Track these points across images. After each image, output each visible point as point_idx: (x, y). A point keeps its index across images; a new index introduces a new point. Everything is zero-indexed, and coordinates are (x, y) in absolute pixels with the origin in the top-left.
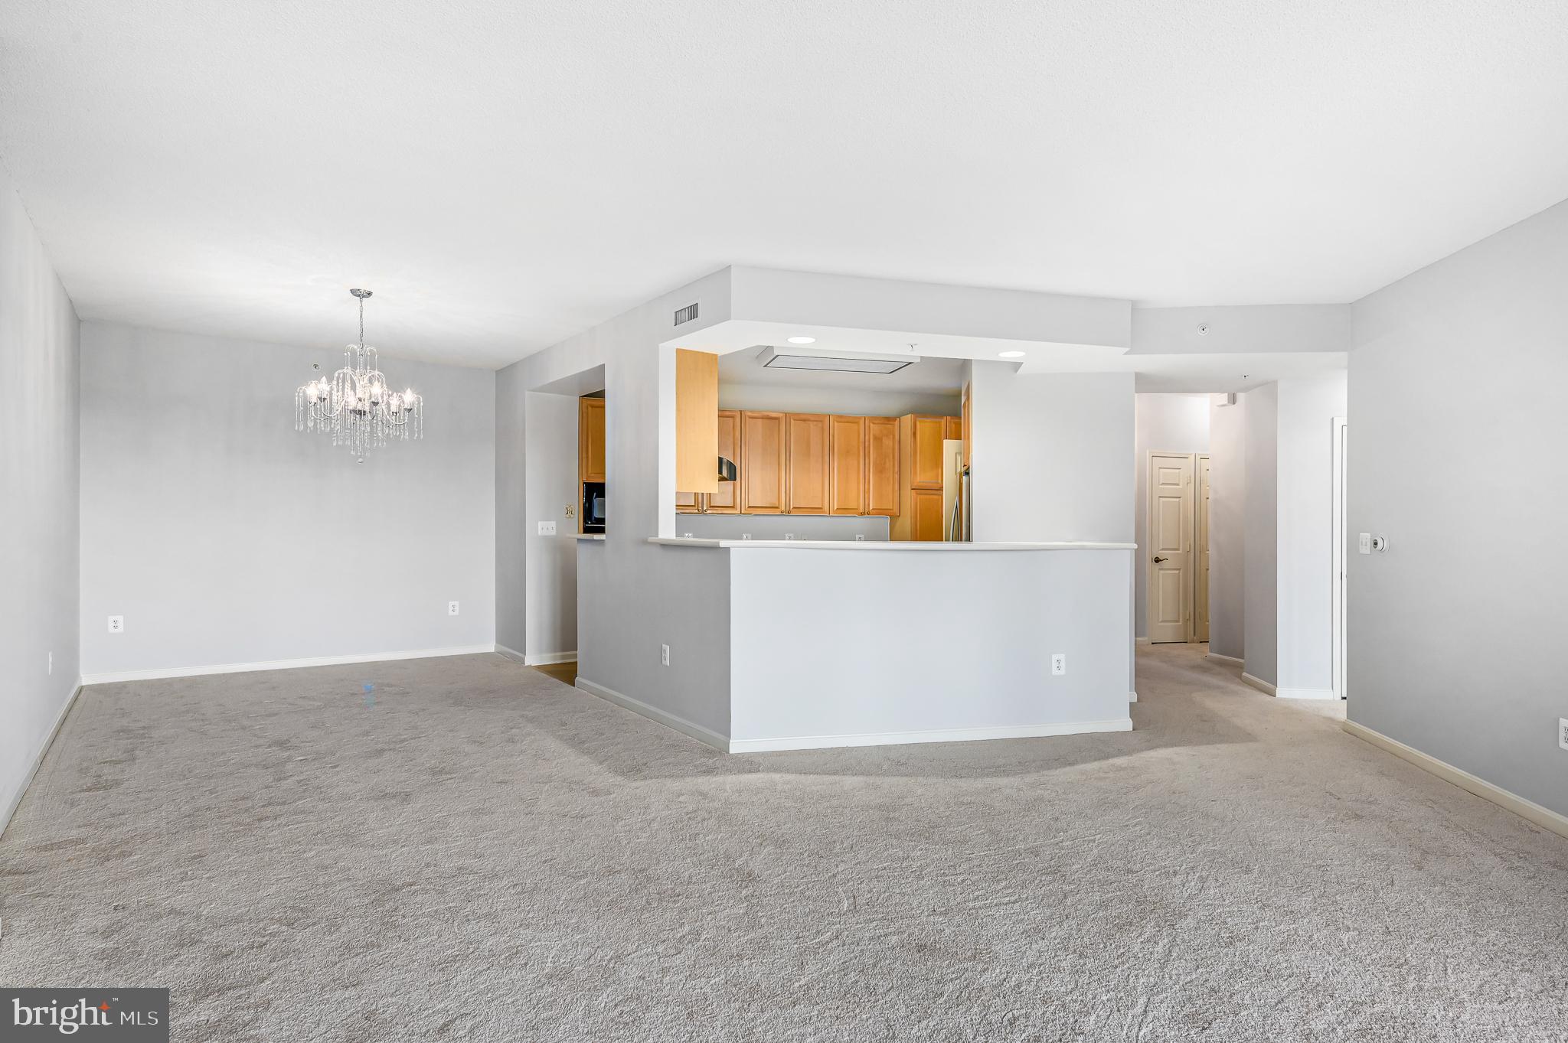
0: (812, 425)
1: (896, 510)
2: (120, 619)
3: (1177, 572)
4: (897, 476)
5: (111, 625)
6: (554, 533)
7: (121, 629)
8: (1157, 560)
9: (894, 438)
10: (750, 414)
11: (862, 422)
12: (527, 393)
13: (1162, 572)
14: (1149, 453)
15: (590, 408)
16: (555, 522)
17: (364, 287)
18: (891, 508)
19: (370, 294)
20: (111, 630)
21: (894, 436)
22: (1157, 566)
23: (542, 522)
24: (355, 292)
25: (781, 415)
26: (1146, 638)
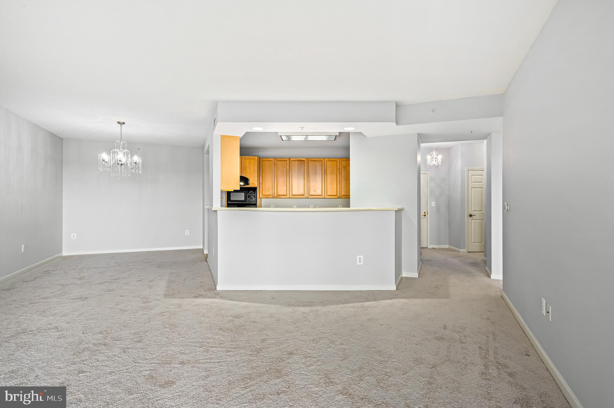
0: (317, 162)
2: (75, 234)
3: (481, 221)
5: (72, 236)
7: (75, 238)
8: (471, 216)
10: (292, 159)
11: (338, 160)
13: (473, 221)
14: (467, 168)
17: (122, 121)
19: (124, 123)
20: (72, 238)
22: (470, 218)
24: (119, 123)
25: (305, 159)
26: (465, 250)
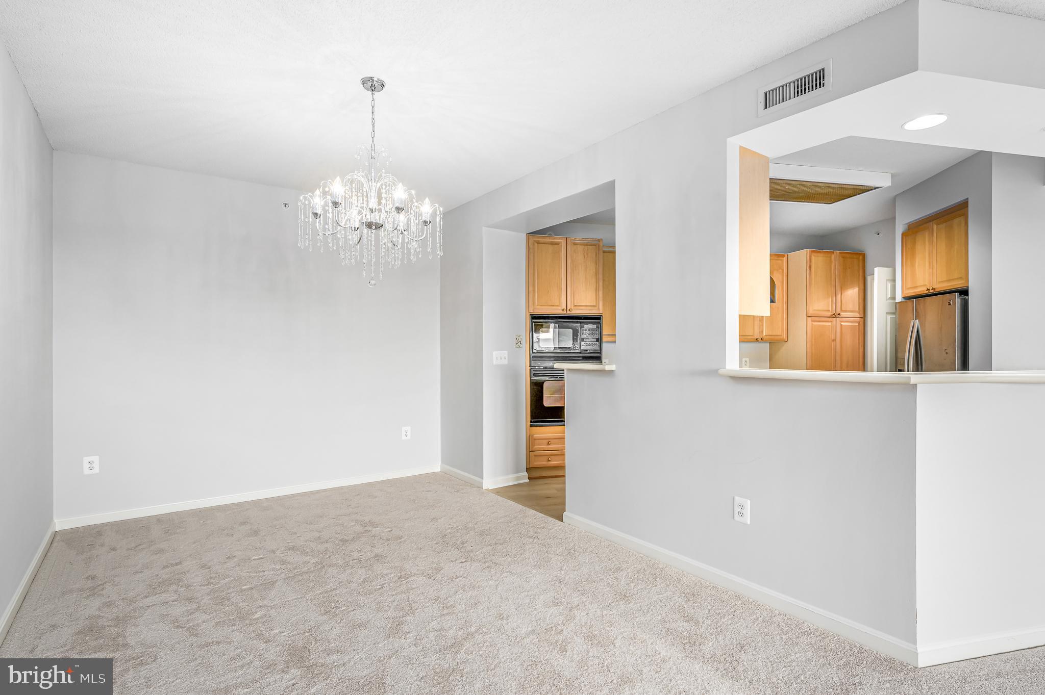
1: (784, 336)
2: (96, 459)
4: (785, 306)
5: (86, 466)
6: (505, 362)
7: (96, 470)
9: (783, 272)
12: (484, 229)
15: (536, 244)
16: (506, 352)
18: (780, 334)
19: (382, 85)
20: (87, 471)
21: (783, 270)
23: (497, 352)
